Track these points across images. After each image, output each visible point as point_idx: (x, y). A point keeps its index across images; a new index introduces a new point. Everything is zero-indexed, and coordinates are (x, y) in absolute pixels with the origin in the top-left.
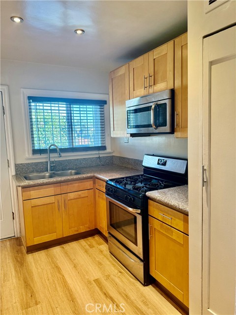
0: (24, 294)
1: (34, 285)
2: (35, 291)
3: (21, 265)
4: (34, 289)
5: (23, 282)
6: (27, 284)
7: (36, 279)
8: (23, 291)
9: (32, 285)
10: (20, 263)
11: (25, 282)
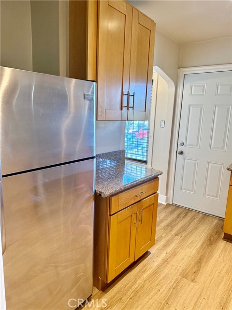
0: (191, 266)
1: (204, 266)
2: (201, 271)
3: (210, 244)
4: (201, 269)
5: (199, 257)
6: (200, 262)
7: (210, 263)
8: (193, 263)
9: (203, 265)
10: (211, 242)
11: (200, 259)
